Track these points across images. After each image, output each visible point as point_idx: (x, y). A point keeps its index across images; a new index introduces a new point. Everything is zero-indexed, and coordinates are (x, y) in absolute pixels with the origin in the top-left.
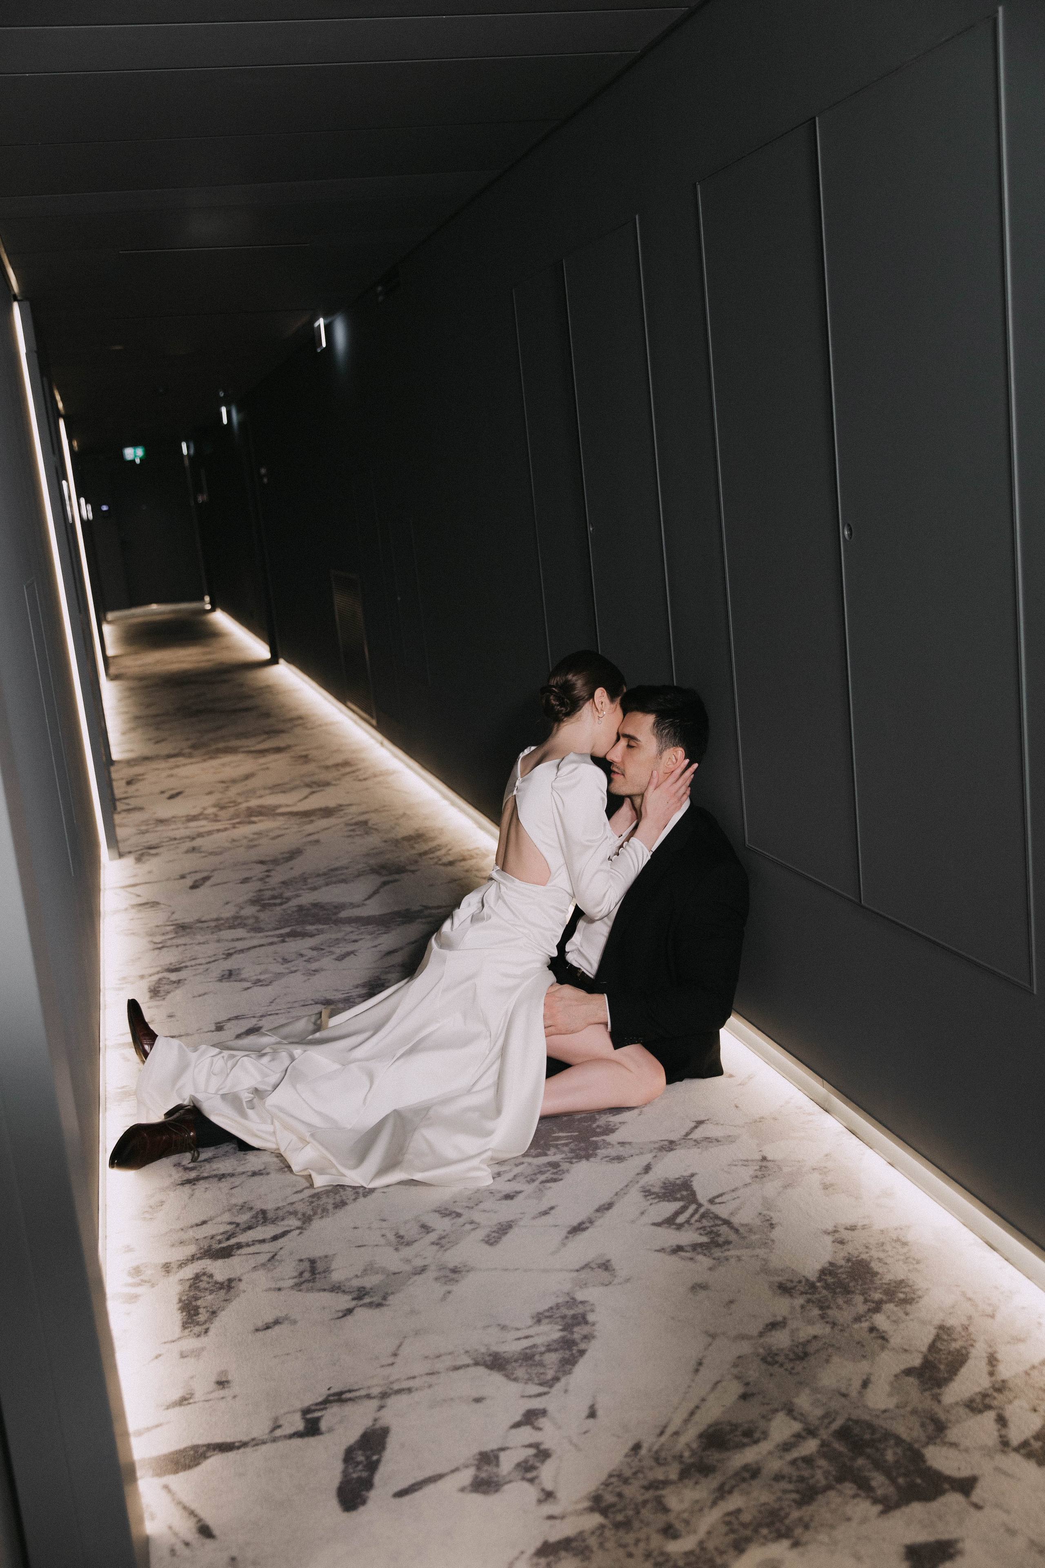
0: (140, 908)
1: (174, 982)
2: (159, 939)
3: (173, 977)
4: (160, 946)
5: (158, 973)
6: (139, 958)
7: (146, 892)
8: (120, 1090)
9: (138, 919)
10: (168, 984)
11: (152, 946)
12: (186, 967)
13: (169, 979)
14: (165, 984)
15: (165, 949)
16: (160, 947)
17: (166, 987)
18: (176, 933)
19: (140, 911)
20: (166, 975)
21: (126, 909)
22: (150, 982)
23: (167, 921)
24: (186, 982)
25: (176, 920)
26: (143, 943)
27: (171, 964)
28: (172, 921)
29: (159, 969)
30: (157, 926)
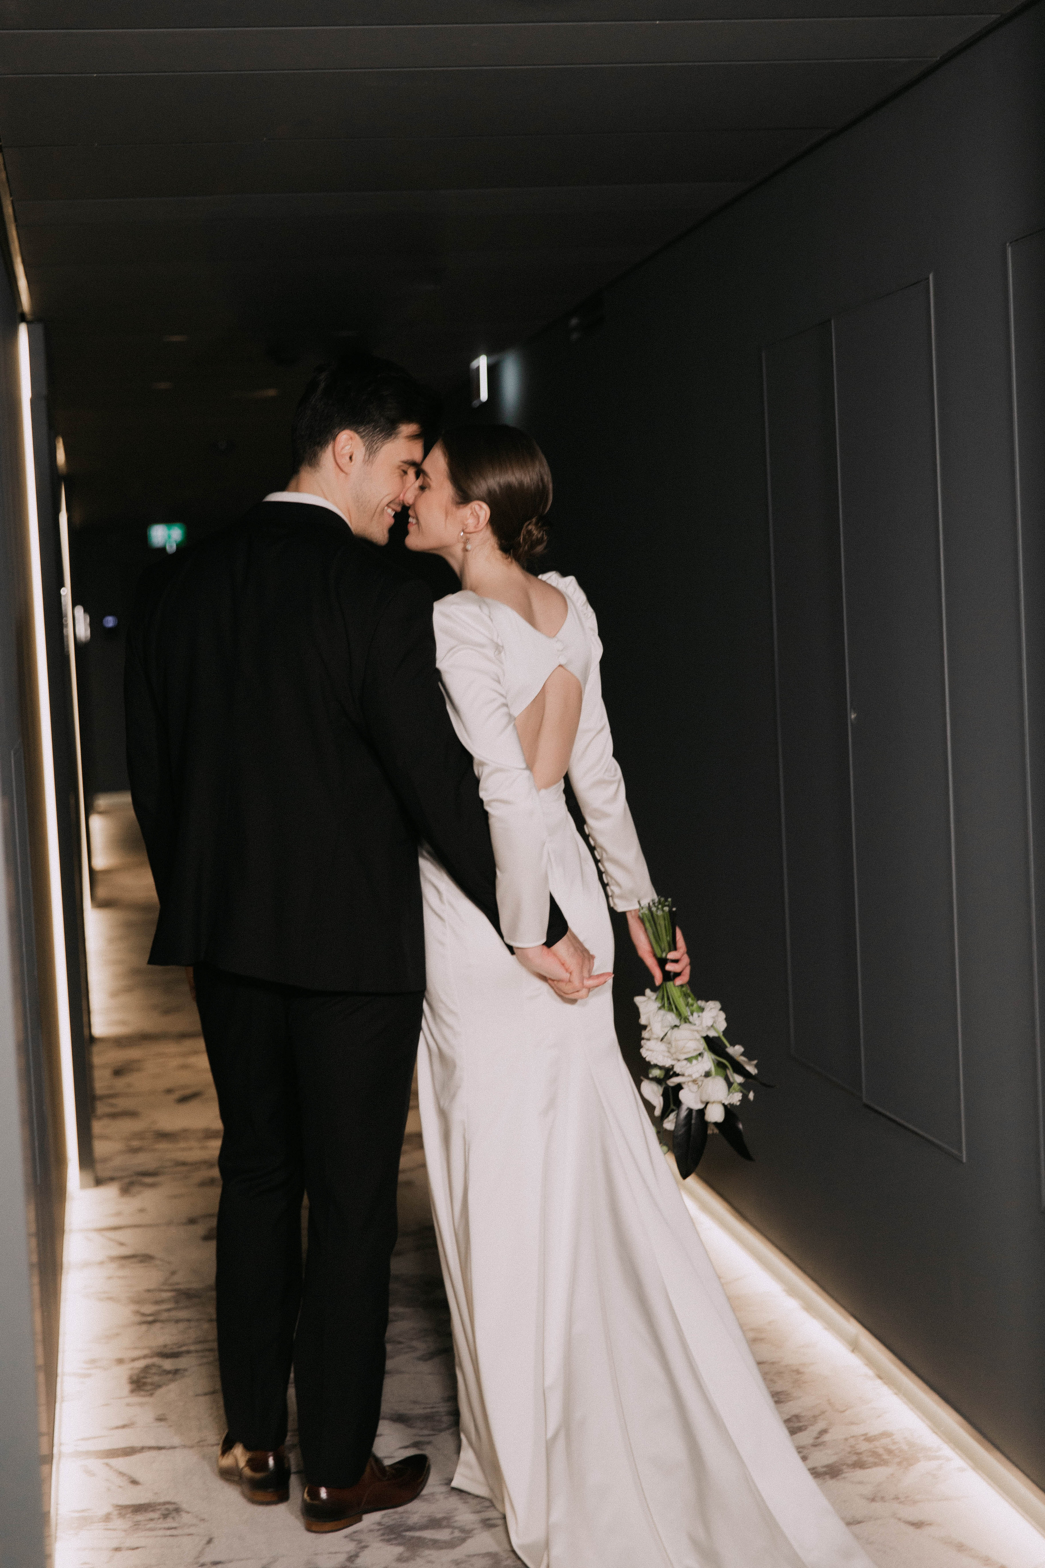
0: (123, 1262)
1: (168, 1372)
2: (149, 1309)
3: (168, 1364)
4: (150, 1319)
5: (145, 1357)
6: (117, 1335)
7: (133, 1241)
8: (82, 1514)
9: (119, 1277)
10: (160, 1375)
11: (138, 1318)
12: (188, 1352)
13: (160, 1367)
14: (155, 1374)
15: (158, 1325)
16: (150, 1321)
17: (156, 1379)
18: (177, 1302)
19: (122, 1267)
20: (156, 1360)
21: (102, 1263)
22: (132, 1369)
23: (164, 1284)
24: (187, 1373)
25: (178, 1284)
26: (125, 1313)
27: (165, 1346)
28: (171, 1285)
29: (146, 1352)
30: (149, 1291)
